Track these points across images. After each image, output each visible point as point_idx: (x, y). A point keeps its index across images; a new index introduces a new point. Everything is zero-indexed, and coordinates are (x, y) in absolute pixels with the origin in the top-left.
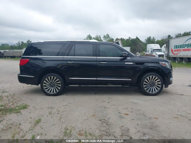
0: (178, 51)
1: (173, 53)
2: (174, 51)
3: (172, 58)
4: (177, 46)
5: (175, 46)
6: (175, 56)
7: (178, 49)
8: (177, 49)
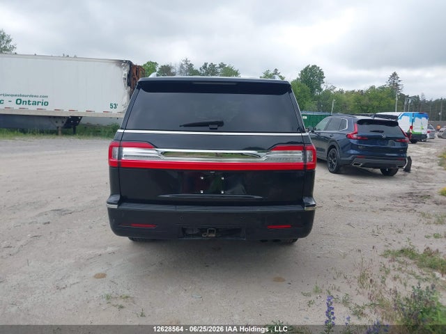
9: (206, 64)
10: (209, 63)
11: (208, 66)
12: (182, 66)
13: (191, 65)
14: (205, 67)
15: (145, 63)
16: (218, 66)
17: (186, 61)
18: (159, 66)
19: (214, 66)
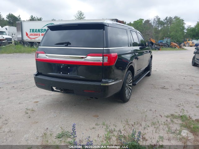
0: (35, 35)
1: (29, 37)
2: (30, 35)
3: (28, 43)
4: (34, 30)
5: (31, 30)
6: (33, 40)
7: (36, 33)
8: (34, 33)
9: (167, 17)
10: (169, 17)
11: (168, 18)
12: (154, 20)
13: (159, 19)
14: (166, 19)
15: (139, 19)
16: (173, 18)
17: (157, 17)
18: (144, 21)
19: (171, 18)
